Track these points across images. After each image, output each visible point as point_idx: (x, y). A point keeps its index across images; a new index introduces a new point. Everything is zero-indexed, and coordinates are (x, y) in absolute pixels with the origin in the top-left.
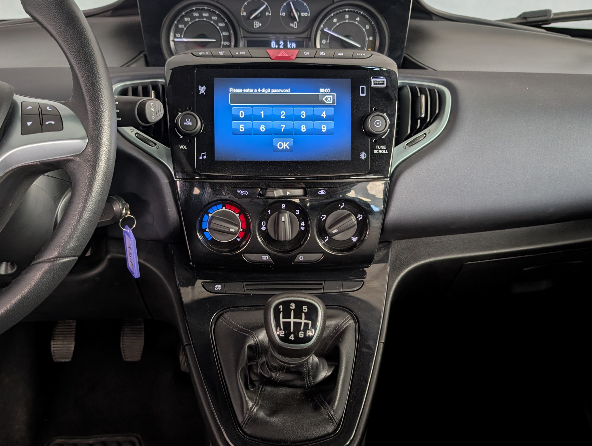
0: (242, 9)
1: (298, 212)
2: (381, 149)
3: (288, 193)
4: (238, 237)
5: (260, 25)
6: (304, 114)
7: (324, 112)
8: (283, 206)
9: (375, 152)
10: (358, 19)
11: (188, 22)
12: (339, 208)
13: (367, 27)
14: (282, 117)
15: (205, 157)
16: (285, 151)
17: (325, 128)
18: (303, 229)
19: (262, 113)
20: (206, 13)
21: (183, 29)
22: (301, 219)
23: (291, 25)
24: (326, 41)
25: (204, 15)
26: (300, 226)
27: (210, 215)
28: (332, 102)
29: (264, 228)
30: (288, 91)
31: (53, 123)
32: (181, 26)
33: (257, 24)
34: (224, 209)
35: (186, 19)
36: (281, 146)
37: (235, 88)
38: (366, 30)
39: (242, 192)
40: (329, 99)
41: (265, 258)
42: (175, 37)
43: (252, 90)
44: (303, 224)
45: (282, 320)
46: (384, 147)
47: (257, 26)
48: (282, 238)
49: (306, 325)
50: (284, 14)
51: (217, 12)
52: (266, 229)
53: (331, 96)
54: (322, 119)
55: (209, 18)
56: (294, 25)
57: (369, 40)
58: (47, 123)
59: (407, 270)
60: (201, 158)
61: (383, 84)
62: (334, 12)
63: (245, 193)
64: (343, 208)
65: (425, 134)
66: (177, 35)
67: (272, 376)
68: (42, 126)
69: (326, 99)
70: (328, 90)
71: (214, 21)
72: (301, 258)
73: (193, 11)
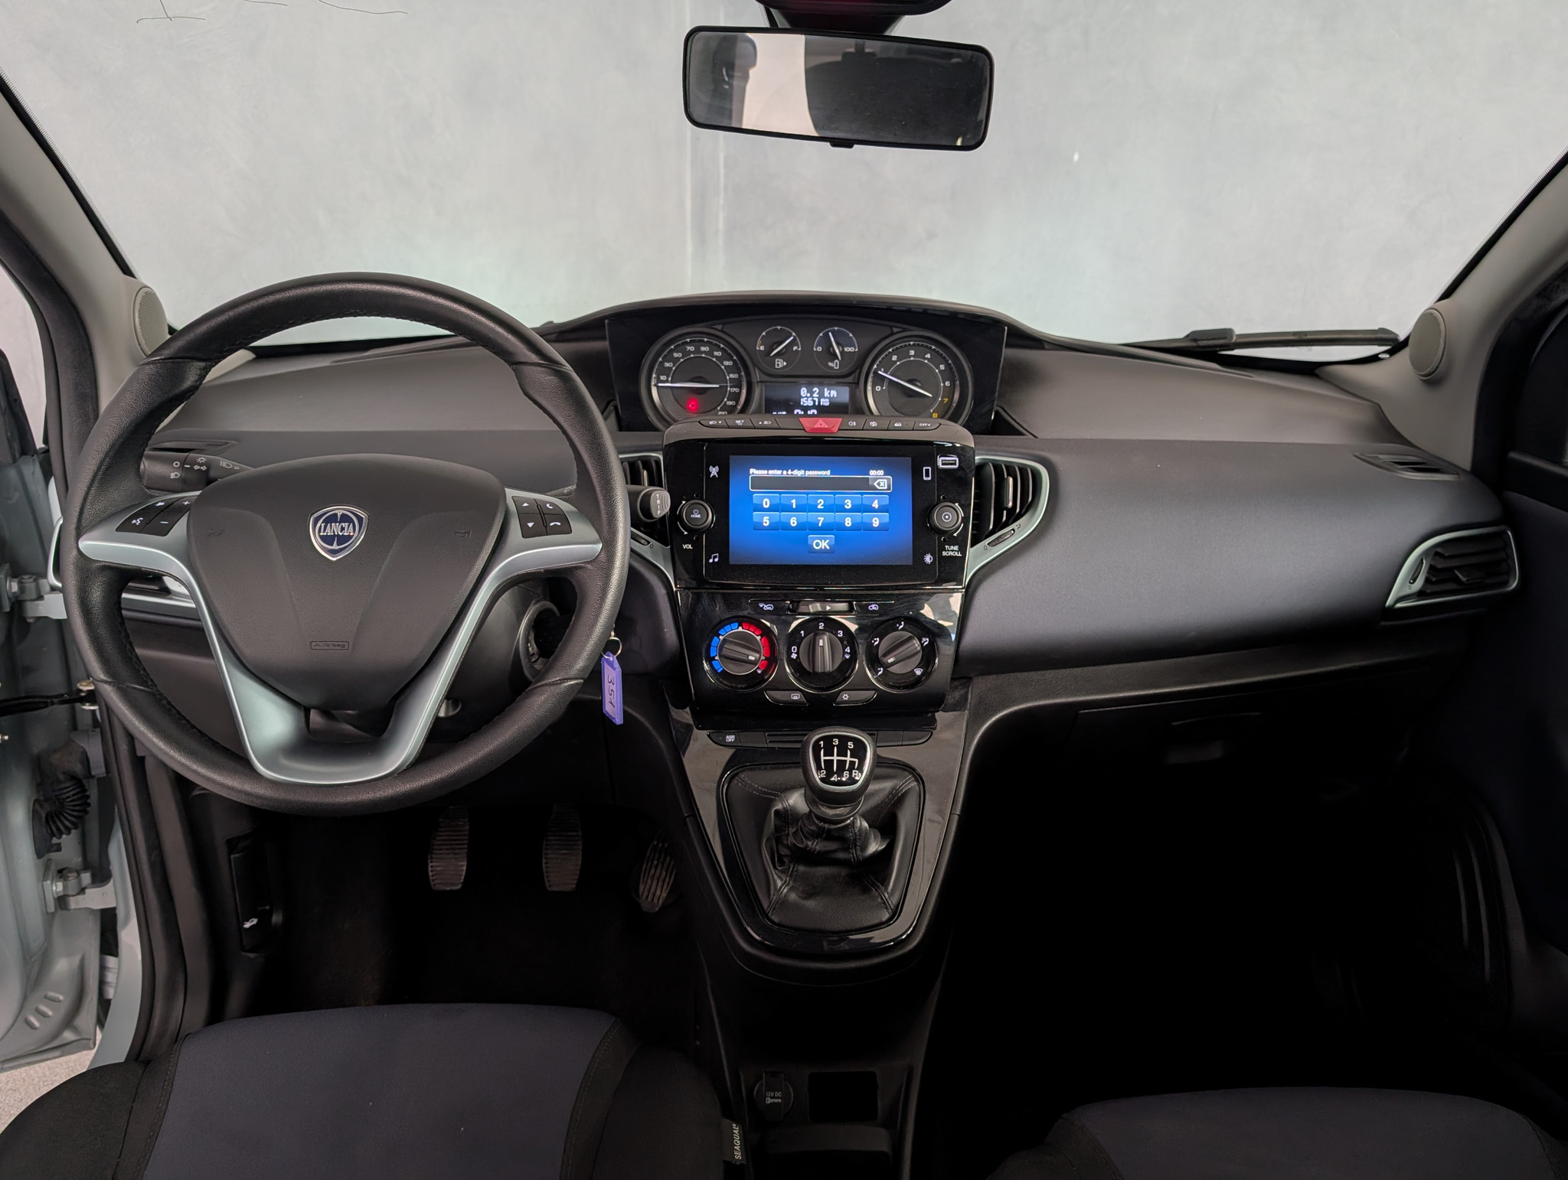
0: (759, 342)
1: (841, 634)
2: (953, 551)
3: (828, 608)
4: (758, 668)
5: (785, 364)
6: (849, 504)
7: (876, 501)
8: (821, 626)
9: (944, 554)
10: (928, 356)
11: (679, 359)
12: (897, 629)
13: (942, 367)
14: (819, 507)
15: (716, 560)
16: (823, 551)
17: (878, 522)
18: (847, 657)
19: (794, 501)
20: (705, 346)
21: (671, 368)
22: (845, 643)
23: (830, 364)
24: (882, 387)
25: (703, 349)
26: (844, 653)
27: (721, 637)
28: (886, 488)
29: (794, 656)
30: (827, 473)
31: (559, 524)
32: (667, 365)
33: (780, 363)
34: (740, 629)
35: (676, 355)
36: (817, 545)
37: (757, 469)
38: (940, 371)
39: (765, 606)
40: (882, 484)
41: (796, 697)
42: (659, 381)
43: (779, 472)
44: (848, 650)
45: (823, 758)
46: (956, 548)
47: (780, 366)
48: (819, 670)
49: (852, 763)
50: (820, 349)
51: (722, 346)
52: (798, 657)
53: (886, 481)
54: (874, 510)
55: (710, 353)
56: (835, 365)
57: (944, 385)
58: (552, 524)
59: (994, 719)
60: (711, 561)
61: (955, 464)
62: (892, 346)
63: (770, 608)
64: (902, 629)
65: (1013, 530)
66: (662, 378)
67: (807, 846)
68: (546, 527)
69: (879, 484)
70: (881, 472)
71: (716, 357)
72: (845, 697)
73: (686, 343)
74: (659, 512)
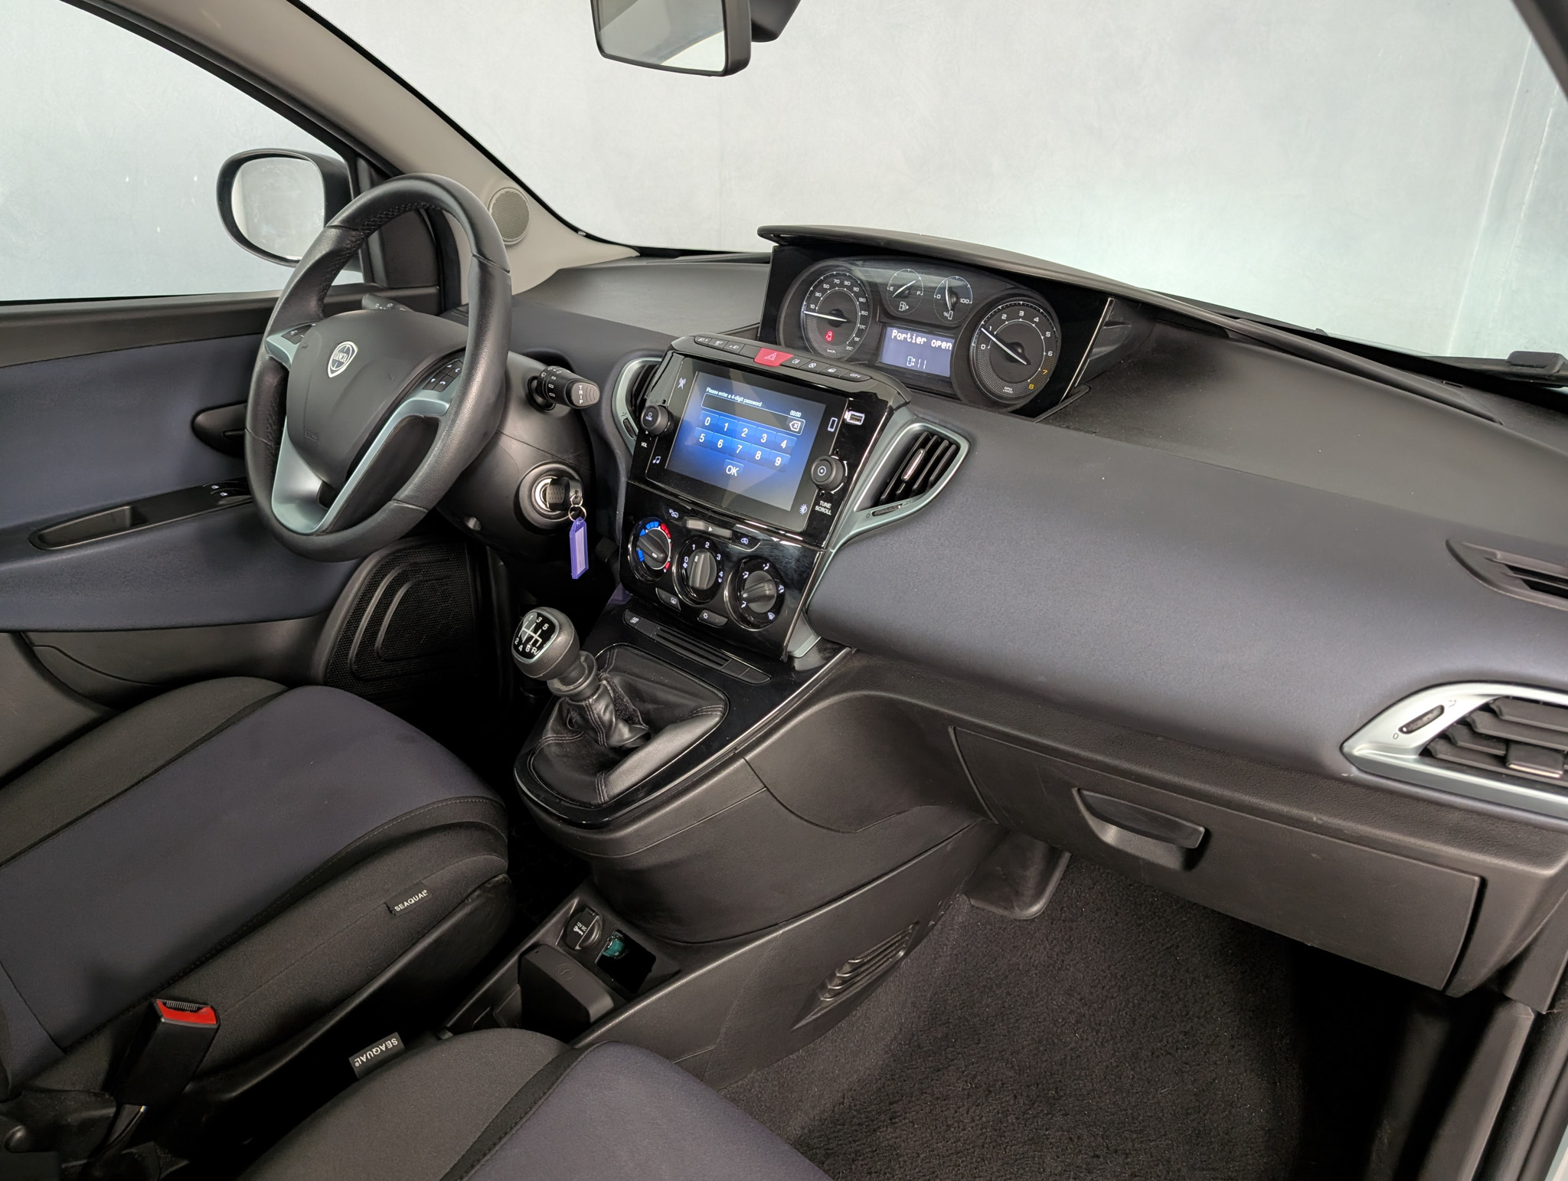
0: (890, 283)
1: (719, 557)
2: (825, 507)
3: (710, 529)
4: (665, 567)
5: (907, 307)
6: (764, 438)
7: (785, 442)
8: (707, 545)
9: (817, 508)
10: (1037, 320)
11: (826, 290)
12: (762, 569)
13: (1048, 334)
14: (743, 435)
15: (658, 462)
16: (731, 477)
17: (779, 462)
18: (720, 580)
19: (727, 425)
20: (847, 280)
21: (820, 298)
22: (721, 567)
23: (945, 314)
24: (987, 346)
25: (846, 283)
26: (718, 576)
27: (647, 531)
28: (797, 430)
29: (685, 565)
30: (759, 405)
32: (817, 294)
33: (903, 307)
34: (659, 528)
35: (826, 286)
36: (729, 470)
37: (712, 389)
38: (1046, 338)
39: (673, 513)
40: (796, 426)
41: (674, 601)
42: (808, 309)
43: (726, 395)
44: (721, 574)
46: (828, 505)
47: (903, 309)
50: (939, 297)
51: (860, 282)
52: (687, 568)
53: (800, 423)
54: (780, 449)
55: (850, 288)
56: (949, 316)
57: (1047, 355)
60: (654, 462)
61: (858, 420)
62: (1001, 303)
63: (675, 516)
64: (767, 571)
65: (901, 505)
66: (812, 306)
68: (438, 384)
69: (793, 425)
70: (799, 414)
71: (855, 292)
72: (705, 615)
73: (833, 275)
74: (581, 401)
